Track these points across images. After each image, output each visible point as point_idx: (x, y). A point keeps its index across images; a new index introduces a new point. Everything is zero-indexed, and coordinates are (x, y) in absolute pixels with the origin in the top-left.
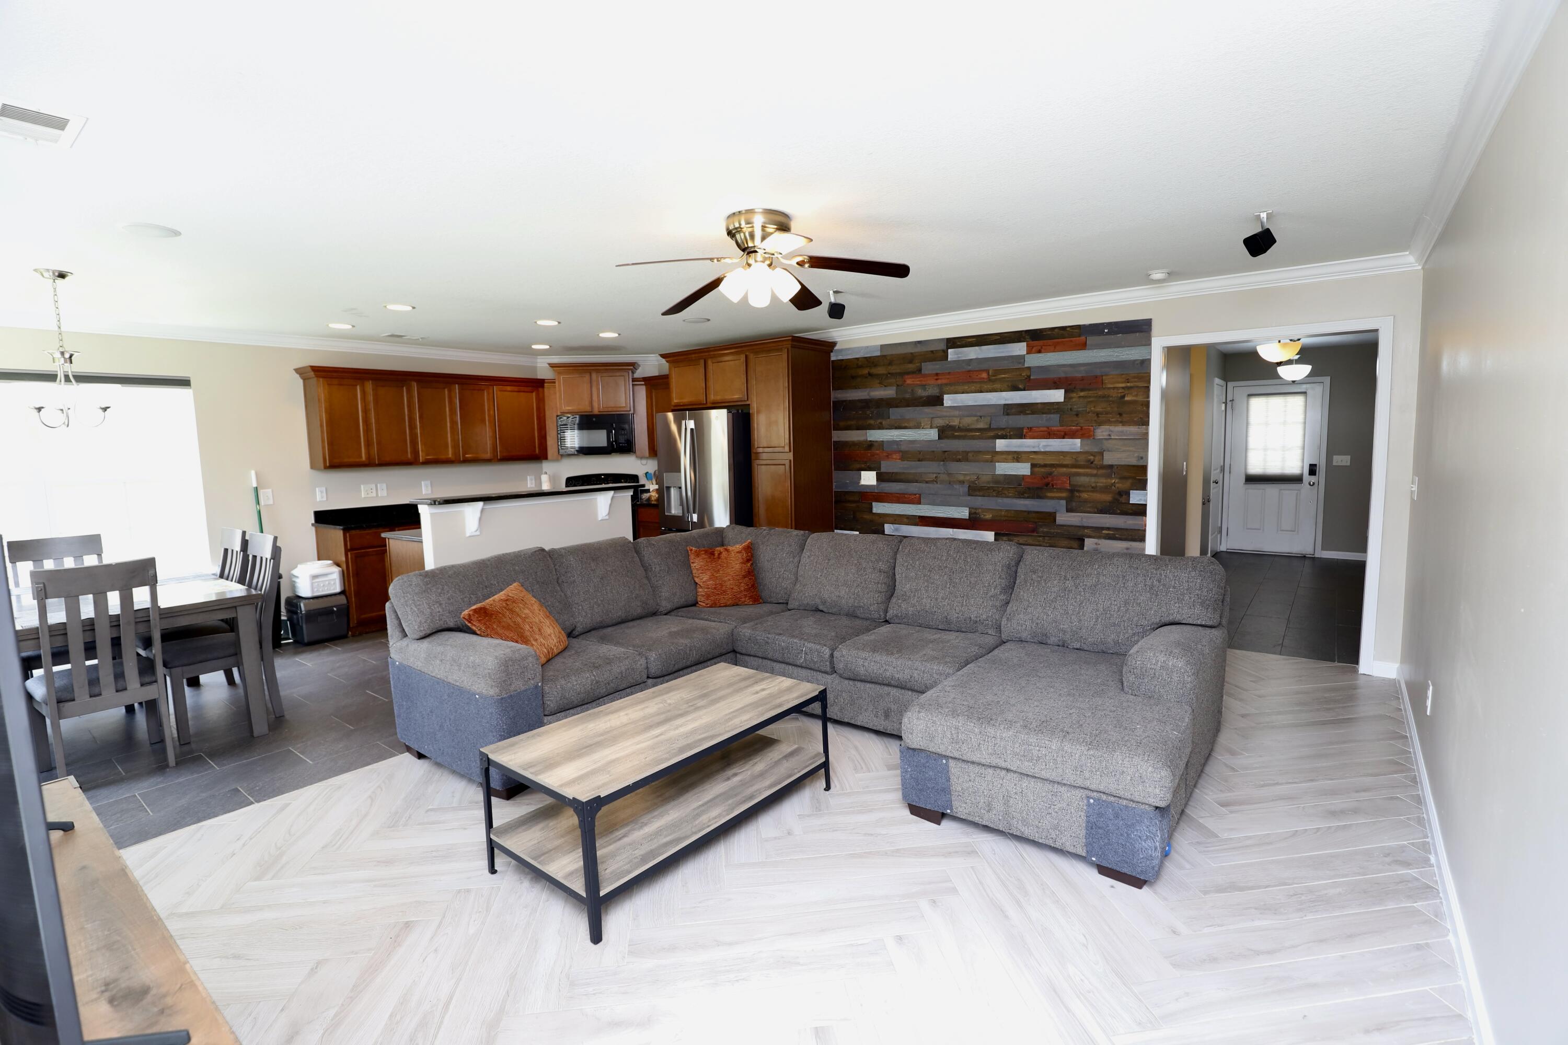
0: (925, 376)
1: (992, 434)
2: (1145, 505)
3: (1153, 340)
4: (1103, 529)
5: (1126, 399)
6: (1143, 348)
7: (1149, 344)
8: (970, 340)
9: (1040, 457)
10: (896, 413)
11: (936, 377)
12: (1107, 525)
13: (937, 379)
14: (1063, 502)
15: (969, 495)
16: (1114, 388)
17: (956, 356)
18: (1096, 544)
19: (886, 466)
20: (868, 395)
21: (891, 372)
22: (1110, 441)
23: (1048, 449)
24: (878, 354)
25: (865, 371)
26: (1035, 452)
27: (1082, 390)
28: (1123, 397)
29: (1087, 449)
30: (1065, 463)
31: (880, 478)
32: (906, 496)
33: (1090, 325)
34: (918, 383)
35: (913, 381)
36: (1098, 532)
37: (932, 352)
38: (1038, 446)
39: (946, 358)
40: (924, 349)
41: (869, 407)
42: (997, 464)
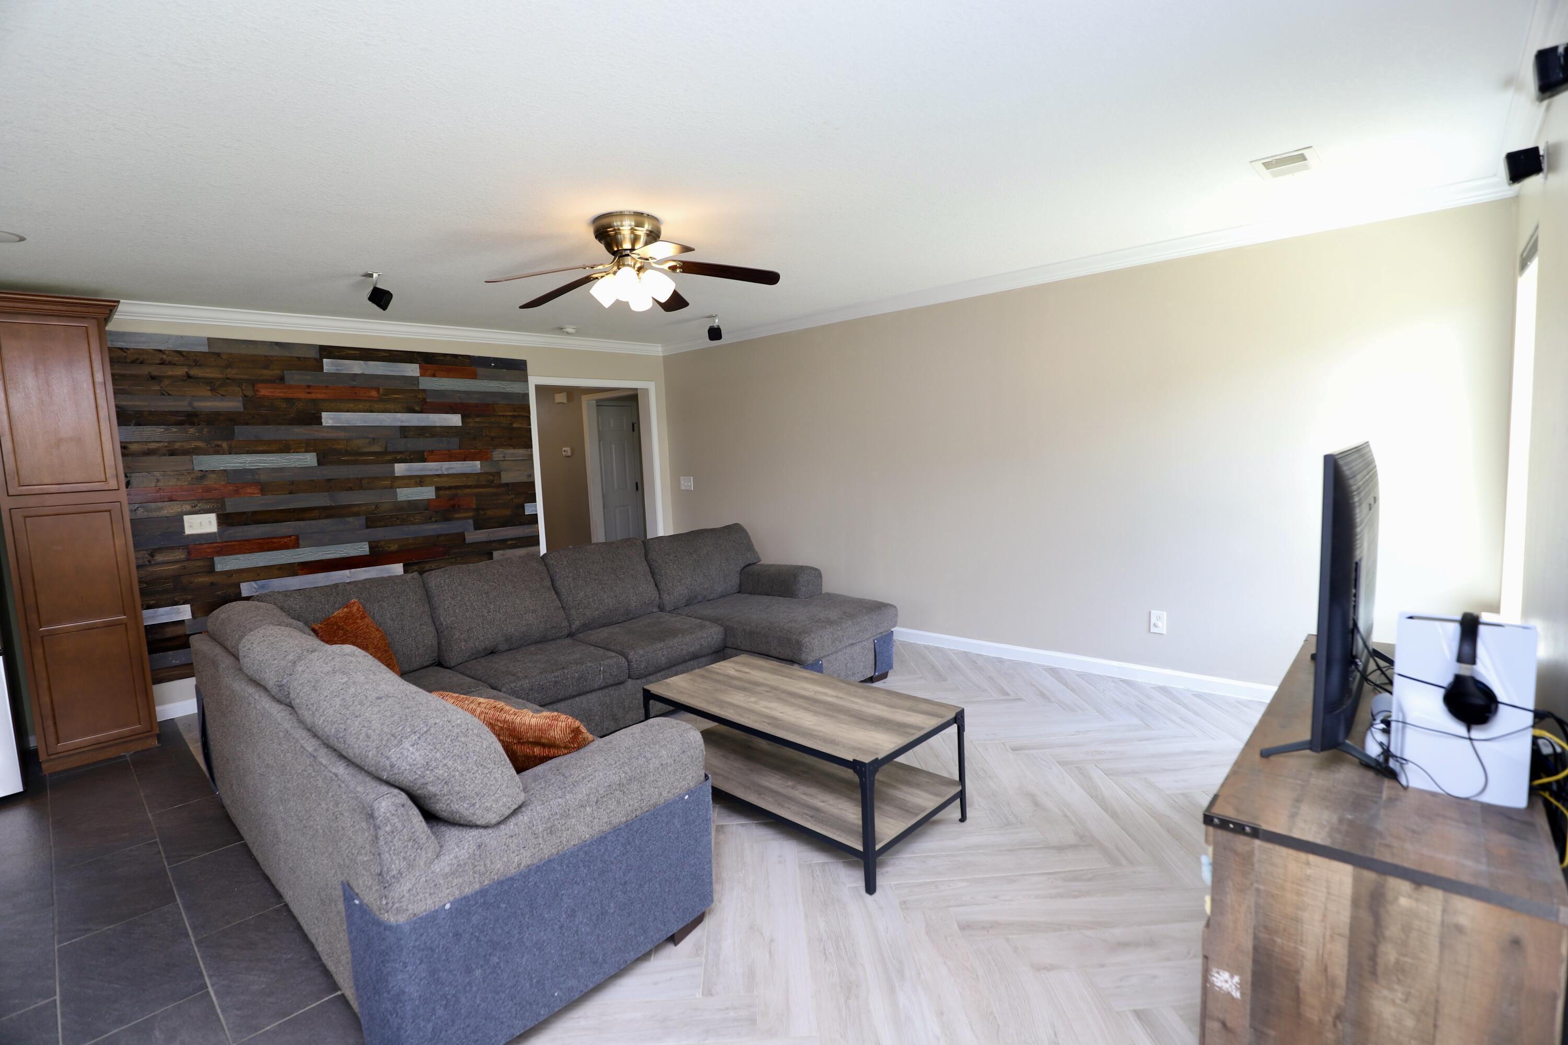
0: (290, 387)
1: (389, 458)
2: (537, 514)
3: (529, 377)
4: (507, 540)
5: (514, 426)
6: (523, 383)
7: (526, 381)
8: (351, 352)
9: (445, 479)
10: (242, 432)
11: (308, 391)
12: (510, 536)
13: (309, 393)
14: (471, 521)
15: (368, 527)
16: (504, 416)
17: (334, 368)
18: (503, 555)
19: (233, 505)
20: (190, 404)
21: (229, 376)
22: (505, 462)
23: (451, 472)
24: (205, 349)
25: (180, 371)
26: (438, 475)
27: (478, 416)
28: (511, 424)
29: (487, 469)
30: (469, 484)
31: (224, 520)
32: (274, 540)
33: (479, 357)
34: (282, 395)
35: (272, 392)
36: (504, 544)
37: (299, 358)
38: (441, 469)
39: (321, 367)
40: (287, 353)
41: (192, 424)
42: (398, 490)
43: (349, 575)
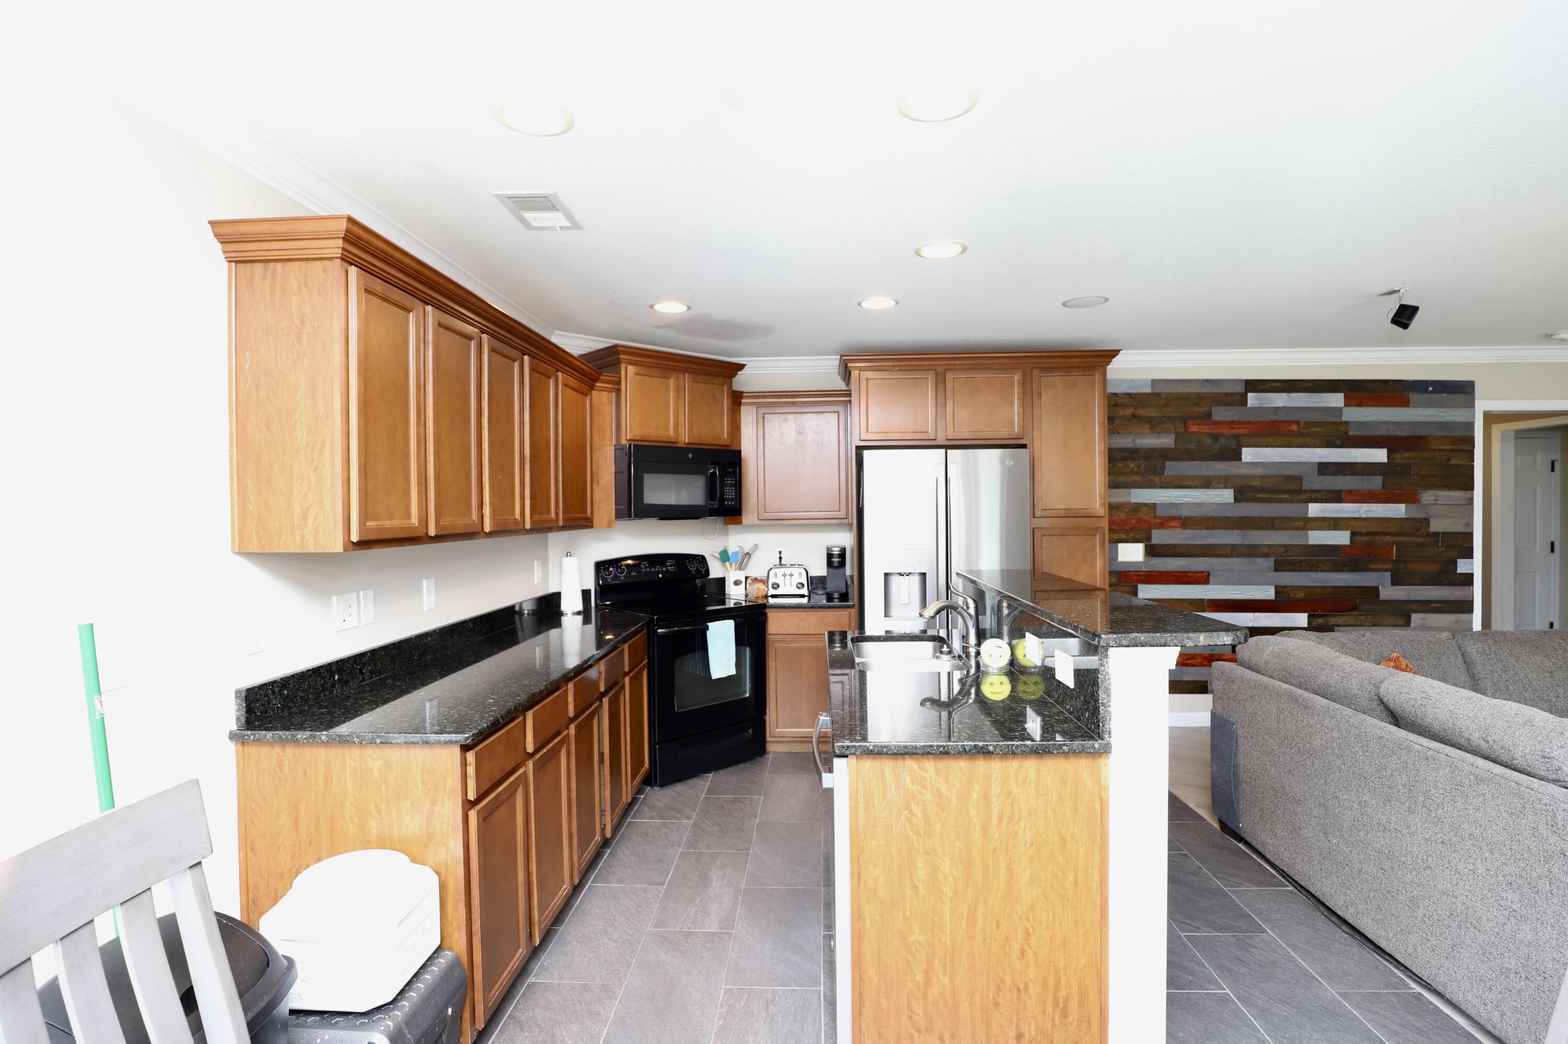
0: (1216, 423)
1: (1304, 496)
2: (1473, 573)
3: (1476, 402)
4: (1430, 602)
5: (1452, 462)
6: (1467, 410)
7: (1472, 406)
8: (1276, 384)
9: (1361, 523)
10: (1173, 468)
11: (1231, 426)
12: (1435, 598)
13: (1233, 428)
14: (1388, 574)
15: (1276, 570)
16: (1440, 450)
17: (1257, 402)
18: (1423, 619)
19: (1159, 537)
20: (1133, 442)
21: (1167, 414)
22: (1436, 507)
23: (1370, 515)
24: (1148, 390)
25: (1128, 412)
26: (1355, 518)
27: (1407, 450)
28: (1449, 460)
29: (1413, 514)
30: (1390, 530)
31: (1151, 551)
32: (1189, 574)
33: (1414, 381)
34: (1207, 431)
35: (1200, 429)
36: (1426, 606)
37: (1226, 394)
38: (1359, 512)
39: (1245, 402)
40: (1215, 390)
41: (1133, 459)
42: (1310, 532)
43: (1252, 619)
